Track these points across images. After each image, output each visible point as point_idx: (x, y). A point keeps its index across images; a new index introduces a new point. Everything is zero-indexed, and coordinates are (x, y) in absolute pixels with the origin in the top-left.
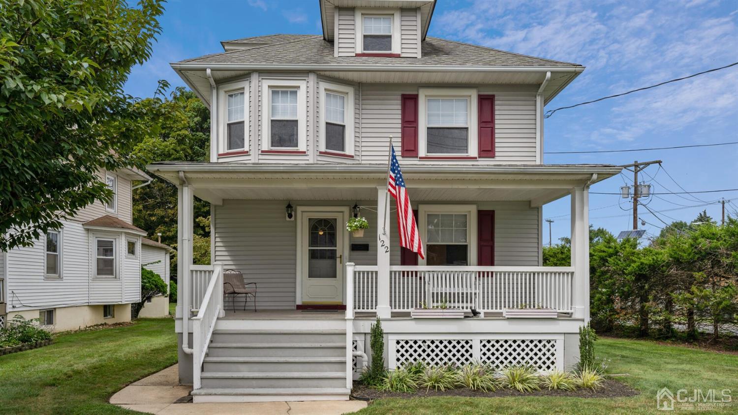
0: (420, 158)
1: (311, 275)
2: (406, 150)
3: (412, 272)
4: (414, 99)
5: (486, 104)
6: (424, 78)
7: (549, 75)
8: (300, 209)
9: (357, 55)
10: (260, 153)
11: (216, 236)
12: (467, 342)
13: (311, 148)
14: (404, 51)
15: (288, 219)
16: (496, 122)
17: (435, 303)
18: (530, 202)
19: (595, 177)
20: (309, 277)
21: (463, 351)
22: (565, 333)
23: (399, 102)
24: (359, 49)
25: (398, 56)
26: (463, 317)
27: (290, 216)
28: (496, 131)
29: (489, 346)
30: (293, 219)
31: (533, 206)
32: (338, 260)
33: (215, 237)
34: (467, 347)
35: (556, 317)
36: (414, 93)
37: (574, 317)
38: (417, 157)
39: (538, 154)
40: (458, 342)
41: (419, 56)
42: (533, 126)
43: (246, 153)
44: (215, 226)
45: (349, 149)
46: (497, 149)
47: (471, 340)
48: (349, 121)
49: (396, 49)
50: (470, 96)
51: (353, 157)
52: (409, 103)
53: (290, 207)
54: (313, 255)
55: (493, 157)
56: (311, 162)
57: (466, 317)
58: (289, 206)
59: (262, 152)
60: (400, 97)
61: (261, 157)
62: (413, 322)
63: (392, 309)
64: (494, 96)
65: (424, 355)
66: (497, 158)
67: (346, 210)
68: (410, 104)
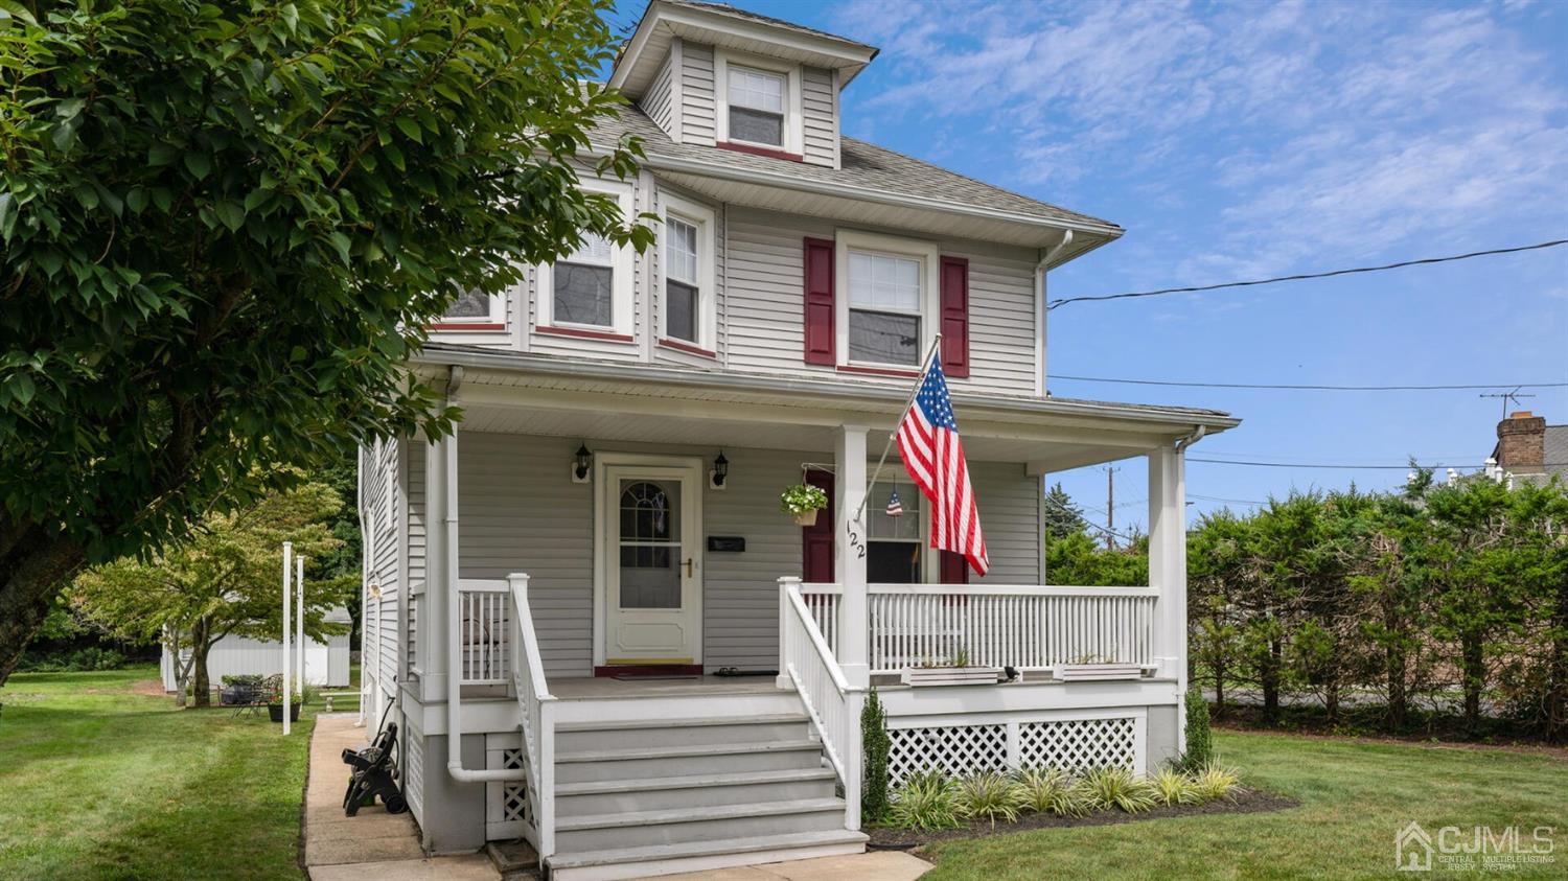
0: (840, 368)
1: (626, 602)
2: (814, 351)
3: (822, 596)
4: (829, 248)
5: (954, 275)
6: (849, 211)
7: (1069, 235)
8: (601, 459)
9: (720, 145)
10: (533, 331)
11: (412, 511)
12: (997, 730)
13: (644, 331)
14: (810, 150)
15: (576, 480)
16: (971, 311)
17: (942, 657)
18: (1025, 465)
19: (1202, 430)
20: (622, 606)
21: (990, 746)
22: (1148, 706)
23: (800, 252)
24: (723, 136)
25: (798, 159)
26: (996, 681)
27: (581, 473)
28: (972, 328)
29: (1032, 734)
30: (587, 479)
31: (1029, 473)
32: (684, 570)
33: (409, 515)
34: (997, 737)
35: (1138, 677)
36: (831, 238)
37: (1158, 676)
38: (834, 366)
39: (1039, 378)
40: (983, 730)
41: (837, 166)
42: (1030, 326)
43: (499, 329)
44: (409, 487)
45: (706, 339)
46: (972, 363)
47: (1004, 725)
48: (706, 281)
49: (793, 142)
50: (925, 256)
51: (713, 355)
52: (819, 258)
53: (582, 455)
54: (628, 559)
55: (966, 376)
56: (644, 359)
57: (1000, 681)
58: (583, 452)
59: (539, 329)
60: (800, 243)
61: (534, 341)
62: (910, 695)
63: (872, 668)
64: (966, 261)
65: (926, 757)
66: (972, 380)
67: (696, 464)
68: (821, 258)
